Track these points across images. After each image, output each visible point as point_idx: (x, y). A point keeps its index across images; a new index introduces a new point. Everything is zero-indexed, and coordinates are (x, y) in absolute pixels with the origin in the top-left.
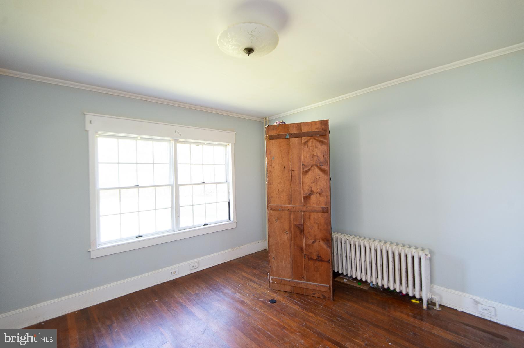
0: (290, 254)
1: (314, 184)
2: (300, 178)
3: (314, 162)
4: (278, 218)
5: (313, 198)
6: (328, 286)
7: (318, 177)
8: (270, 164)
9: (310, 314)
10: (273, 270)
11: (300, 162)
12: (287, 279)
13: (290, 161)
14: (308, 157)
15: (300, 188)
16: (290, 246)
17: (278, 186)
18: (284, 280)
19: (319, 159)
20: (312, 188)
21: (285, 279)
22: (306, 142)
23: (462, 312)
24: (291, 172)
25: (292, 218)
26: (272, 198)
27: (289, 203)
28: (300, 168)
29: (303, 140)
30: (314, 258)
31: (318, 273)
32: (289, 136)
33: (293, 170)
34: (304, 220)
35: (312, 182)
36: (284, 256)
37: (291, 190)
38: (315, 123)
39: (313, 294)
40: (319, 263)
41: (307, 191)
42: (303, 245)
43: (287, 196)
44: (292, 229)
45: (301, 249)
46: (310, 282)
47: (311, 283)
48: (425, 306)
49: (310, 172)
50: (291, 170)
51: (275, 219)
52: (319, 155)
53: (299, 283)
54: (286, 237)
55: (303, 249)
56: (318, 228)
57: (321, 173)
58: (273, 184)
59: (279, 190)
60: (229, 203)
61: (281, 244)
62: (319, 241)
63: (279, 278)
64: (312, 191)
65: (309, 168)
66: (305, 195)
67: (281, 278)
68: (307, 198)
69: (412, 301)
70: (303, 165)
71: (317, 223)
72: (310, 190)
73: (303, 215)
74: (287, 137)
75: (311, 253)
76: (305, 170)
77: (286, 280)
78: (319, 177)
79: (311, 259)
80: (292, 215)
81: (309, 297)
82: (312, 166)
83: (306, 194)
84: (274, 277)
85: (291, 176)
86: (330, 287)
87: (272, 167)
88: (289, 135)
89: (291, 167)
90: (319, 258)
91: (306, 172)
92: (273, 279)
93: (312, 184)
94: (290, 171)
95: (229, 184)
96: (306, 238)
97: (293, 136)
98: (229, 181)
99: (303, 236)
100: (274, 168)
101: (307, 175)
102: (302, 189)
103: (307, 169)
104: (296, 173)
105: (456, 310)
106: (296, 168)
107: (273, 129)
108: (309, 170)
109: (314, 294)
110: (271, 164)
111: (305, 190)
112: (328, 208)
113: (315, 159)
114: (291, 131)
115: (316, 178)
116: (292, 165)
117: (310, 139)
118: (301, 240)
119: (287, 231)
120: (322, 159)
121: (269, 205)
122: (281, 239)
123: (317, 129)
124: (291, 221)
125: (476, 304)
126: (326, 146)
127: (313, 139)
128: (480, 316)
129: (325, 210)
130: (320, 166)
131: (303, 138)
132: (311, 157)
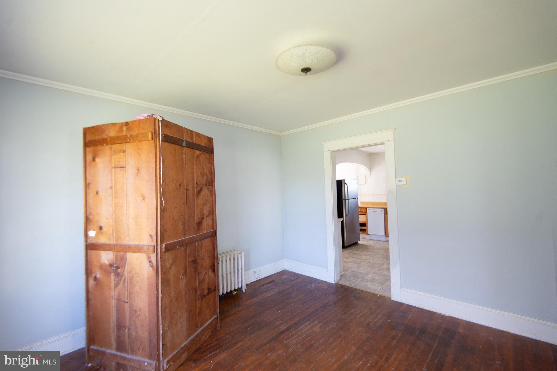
0: (185, 306)
1: (204, 206)
2: (194, 200)
3: (204, 181)
4: (172, 261)
5: (204, 223)
6: (216, 315)
7: (207, 199)
8: (163, 179)
10: (167, 348)
11: (194, 179)
13: (185, 177)
14: (200, 175)
16: (186, 294)
17: (173, 212)
18: (182, 348)
19: (207, 178)
20: (203, 210)
22: (198, 157)
23: (251, 283)
24: (186, 191)
25: (187, 255)
26: (166, 232)
27: (185, 235)
30: (206, 295)
31: (209, 308)
32: (186, 144)
33: (188, 190)
34: (198, 251)
35: (203, 204)
36: (180, 314)
37: (186, 217)
40: (209, 296)
41: (199, 216)
42: (197, 284)
43: (182, 225)
44: (188, 270)
45: (196, 290)
46: (203, 326)
48: (244, 291)
49: (202, 193)
50: (186, 189)
51: (169, 264)
52: (207, 173)
53: (196, 336)
54: (182, 285)
56: (208, 256)
57: (209, 193)
58: (167, 210)
59: (174, 218)
61: (176, 298)
62: (209, 271)
63: (176, 352)
64: (203, 215)
65: (201, 187)
66: (198, 221)
67: (178, 350)
68: (200, 224)
69: (234, 293)
70: (196, 183)
71: (207, 251)
72: (202, 213)
73: (197, 247)
74: (184, 144)
75: (203, 289)
76: (198, 190)
77: (184, 345)
78: (208, 199)
79: (203, 297)
80: (187, 251)
82: (203, 185)
83: (199, 219)
84: (170, 357)
85: (186, 197)
86: (218, 316)
87: (165, 183)
88: (186, 142)
90: (209, 290)
91: (199, 192)
92: (169, 361)
96: (199, 273)
97: (188, 145)
99: (197, 273)
100: (168, 185)
101: (200, 196)
102: (196, 214)
104: (190, 193)
106: (190, 187)
107: (167, 126)
108: (201, 189)
109: (206, 337)
110: (165, 179)
111: (198, 214)
112: (215, 231)
113: (205, 178)
114: (186, 138)
115: (206, 199)
116: (187, 183)
117: (201, 154)
118: (196, 279)
119: (183, 276)
120: (209, 179)
121: (164, 245)
122: (176, 292)
123: (205, 144)
124: (186, 259)
125: (255, 274)
126: (212, 166)
127: (203, 155)
128: (256, 280)
129: (214, 235)
130: (208, 186)
131: (195, 151)
132: (202, 175)
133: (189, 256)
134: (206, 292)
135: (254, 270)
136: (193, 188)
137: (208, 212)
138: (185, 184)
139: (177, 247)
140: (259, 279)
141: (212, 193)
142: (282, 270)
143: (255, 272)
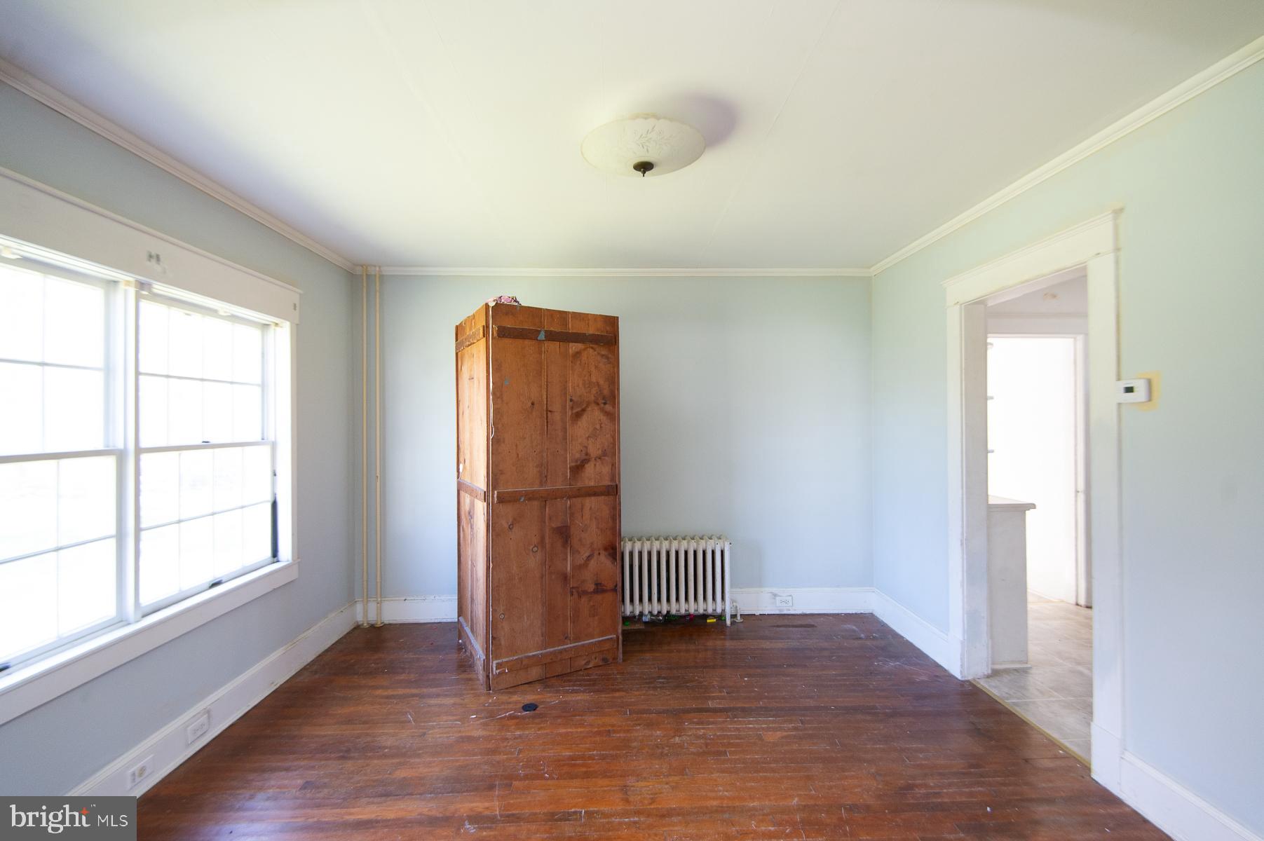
0: (540, 596)
1: (591, 440)
2: (566, 429)
3: (592, 396)
4: (515, 519)
5: (590, 469)
6: (615, 636)
7: (598, 427)
8: (498, 394)
9: (617, 694)
10: (500, 644)
11: (565, 394)
12: (533, 653)
13: (545, 390)
14: (581, 385)
15: (566, 450)
16: (542, 578)
17: (517, 446)
18: (528, 657)
19: (600, 391)
20: (586, 447)
21: (531, 654)
22: (577, 355)
23: (761, 615)
24: (547, 414)
25: (547, 515)
26: (501, 474)
27: (541, 484)
28: (566, 406)
29: (574, 347)
30: (589, 591)
31: (596, 618)
32: (546, 337)
33: (550, 411)
34: (572, 515)
35: (587, 436)
36: (528, 604)
37: (545, 454)
38: (596, 317)
39: (585, 664)
40: (599, 597)
41: (578, 456)
42: (569, 569)
43: (537, 467)
44: (547, 540)
45: (565, 578)
46: (580, 642)
47: (583, 643)
48: (728, 622)
49: (585, 417)
50: (547, 411)
51: (507, 523)
52: (602, 382)
53: (561, 652)
54: (533, 561)
55: (569, 578)
56: (598, 528)
57: (603, 418)
58: (504, 442)
59: (518, 455)
60: (274, 505)
61: (521, 578)
62: (599, 554)
63: (515, 658)
64: (587, 454)
65: (584, 407)
66: (573, 464)
67: (520, 656)
68: (578, 468)
69: (708, 621)
70: (571, 400)
71: (596, 518)
72: (584, 452)
73: (570, 507)
74: (542, 336)
75: (583, 581)
76: (574, 411)
77: (534, 655)
78: (601, 427)
79: (582, 593)
80: (547, 509)
81: (581, 673)
82: (588, 404)
83: (577, 461)
84: (504, 660)
85: (547, 422)
86: (618, 638)
87: (502, 401)
88: (545, 333)
89: (547, 404)
90: (599, 587)
91: (578, 416)
92: (501, 665)
93: (588, 440)
94: (545, 413)
95: (274, 446)
96: (575, 552)
97: (551, 336)
98: (275, 438)
99: (569, 551)
100: (507, 403)
101: (579, 422)
102: (568, 452)
103: (579, 409)
104: (557, 417)
105: (754, 615)
106: (556, 407)
107: (507, 314)
108: (584, 410)
109: (588, 663)
110: (502, 395)
111: (573, 453)
112: (617, 486)
113: (594, 391)
114: (548, 326)
115: (595, 429)
116: (549, 399)
117: (585, 349)
118: (566, 559)
119: (535, 546)
120: (606, 392)
121: (496, 492)
122: (521, 567)
123: (598, 330)
124: (545, 522)
125: (775, 599)
126: (614, 367)
127: (591, 351)
128: (777, 612)
129: (612, 491)
130: (602, 405)
131: (571, 344)
132: (587, 386)
133: (550, 518)
134: (591, 587)
135: (775, 590)
136: (564, 407)
137: (600, 451)
138: (545, 403)
139: (522, 500)
140: (785, 612)
141: (613, 417)
142: (862, 612)
143: (775, 595)
